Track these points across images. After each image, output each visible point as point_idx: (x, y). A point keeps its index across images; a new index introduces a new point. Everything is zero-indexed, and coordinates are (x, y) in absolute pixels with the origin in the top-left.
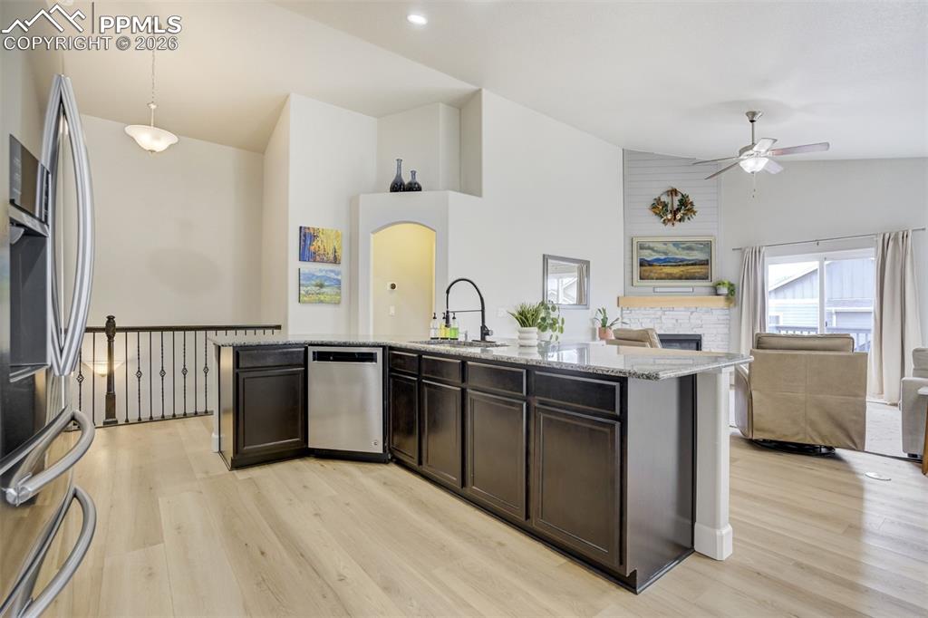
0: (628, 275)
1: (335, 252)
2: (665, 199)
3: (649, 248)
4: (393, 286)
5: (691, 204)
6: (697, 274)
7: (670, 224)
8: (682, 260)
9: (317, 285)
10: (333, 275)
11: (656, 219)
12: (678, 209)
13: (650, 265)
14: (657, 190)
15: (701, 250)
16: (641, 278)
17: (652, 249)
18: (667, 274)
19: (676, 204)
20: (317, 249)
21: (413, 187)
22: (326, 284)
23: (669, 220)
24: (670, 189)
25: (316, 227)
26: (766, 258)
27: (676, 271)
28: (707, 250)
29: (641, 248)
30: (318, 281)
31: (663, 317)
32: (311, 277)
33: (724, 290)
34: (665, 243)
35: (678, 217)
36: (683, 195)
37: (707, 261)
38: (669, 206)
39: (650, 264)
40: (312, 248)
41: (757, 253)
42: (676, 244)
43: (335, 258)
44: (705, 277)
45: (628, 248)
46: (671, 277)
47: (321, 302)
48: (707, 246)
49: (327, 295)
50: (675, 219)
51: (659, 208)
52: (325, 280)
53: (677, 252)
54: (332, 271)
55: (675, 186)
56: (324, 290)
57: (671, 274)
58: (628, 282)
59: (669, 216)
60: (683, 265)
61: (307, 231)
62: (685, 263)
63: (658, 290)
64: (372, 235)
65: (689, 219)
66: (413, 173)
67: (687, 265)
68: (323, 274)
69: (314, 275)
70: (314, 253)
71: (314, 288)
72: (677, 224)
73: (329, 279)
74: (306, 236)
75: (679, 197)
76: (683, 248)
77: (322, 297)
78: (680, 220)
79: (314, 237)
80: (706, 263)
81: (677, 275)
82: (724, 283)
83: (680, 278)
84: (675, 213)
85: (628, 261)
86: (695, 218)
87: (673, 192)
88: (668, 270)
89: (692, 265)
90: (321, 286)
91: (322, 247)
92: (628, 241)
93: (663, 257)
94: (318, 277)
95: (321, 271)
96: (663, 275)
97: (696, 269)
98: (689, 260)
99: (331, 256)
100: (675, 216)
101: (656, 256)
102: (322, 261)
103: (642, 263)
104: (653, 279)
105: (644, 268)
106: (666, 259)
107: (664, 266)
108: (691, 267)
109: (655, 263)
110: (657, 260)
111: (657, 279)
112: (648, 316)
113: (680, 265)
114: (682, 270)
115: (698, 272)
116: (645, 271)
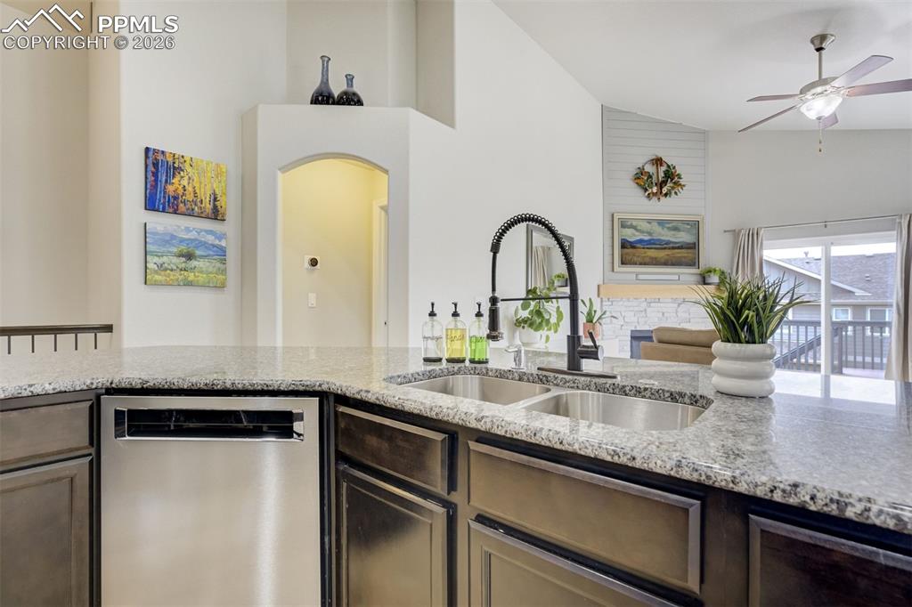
0: (608, 259)
1: (215, 199)
2: (650, 169)
3: (632, 227)
4: (314, 262)
5: (679, 176)
6: (683, 260)
7: (655, 199)
8: (668, 243)
9: (181, 255)
10: (210, 239)
11: (639, 192)
12: (663, 182)
13: (634, 247)
14: (640, 157)
15: (688, 231)
16: (623, 263)
17: (635, 228)
18: (652, 258)
19: (662, 175)
20: (180, 191)
21: (350, 99)
22: (198, 252)
23: (655, 194)
24: (654, 157)
25: (178, 152)
26: (764, 242)
27: (661, 254)
28: (695, 231)
29: (623, 225)
30: (183, 248)
31: (649, 310)
32: (169, 239)
33: (715, 279)
34: (649, 221)
35: (665, 190)
36: (669, 166)
37: (695, 244)
38: (654, 177)
39: (632, 245)
40: (170, 188)
41: (753, 236)
42: (661, 223)
43: (215, 210)
44: (693, 263)
45: (608, 224)
46: (655, 262)
47: (189, 284)
48: (695, 226)
49: (202, 272)
50: (661, 192)
51: (642, 179)
52: (197, 247)
53: (663, 232)
54: (210, 232)
55: (660, 156)
56: (194, 263)
57: (655, 258)
58: (608, 266)
59: (655, 189)
60: (669, 249)
61: (160, 157)
62: (671, 245)
63: (641, 277)
64: (280, 175)
65: (676, 193)
66: (350, 79)
67: (673, 248)
68: (193, 235)
69: (173, 237)
70: (176, 198)
71: (175, 260)
72: (663, 199)
73: (204, 245)
74: (159, 168)
75: (664, 168)
76: (668, 228)
77: (191, 277)
78: (666, 195)
79: (174, 170)
80: (694, 246)
81: (663, 260)
82: (715, 270)
83: (666, 264)
84: (661, 185)
85: (608, 242)
86: (683, 193)
87: (658, 161)
88: (652, 253)
89: (678, 248)
90: (189, 256)
91: (190, 189)
92: (610, 218)
93: (647, 238)
94: (182, 241)
95: (188, 230)
96: (647, 260)
97: (683, 253)
98: (676, 243)
99: (208, 207)
100: (661, 188)
101: (639, 236)
102: (190, 214)
103: (624, 244)
104: (636, 264)
105: (626, 250)
106: (650, 240)
107: (648, 248)
108: (677, 251)
109: (638, 245)
110: (641, 241)
111: (641, 264)
112: (631, 309)
113: (665, 248)
114: (668, 255)
115: (685, 257)
116: (627, 254)
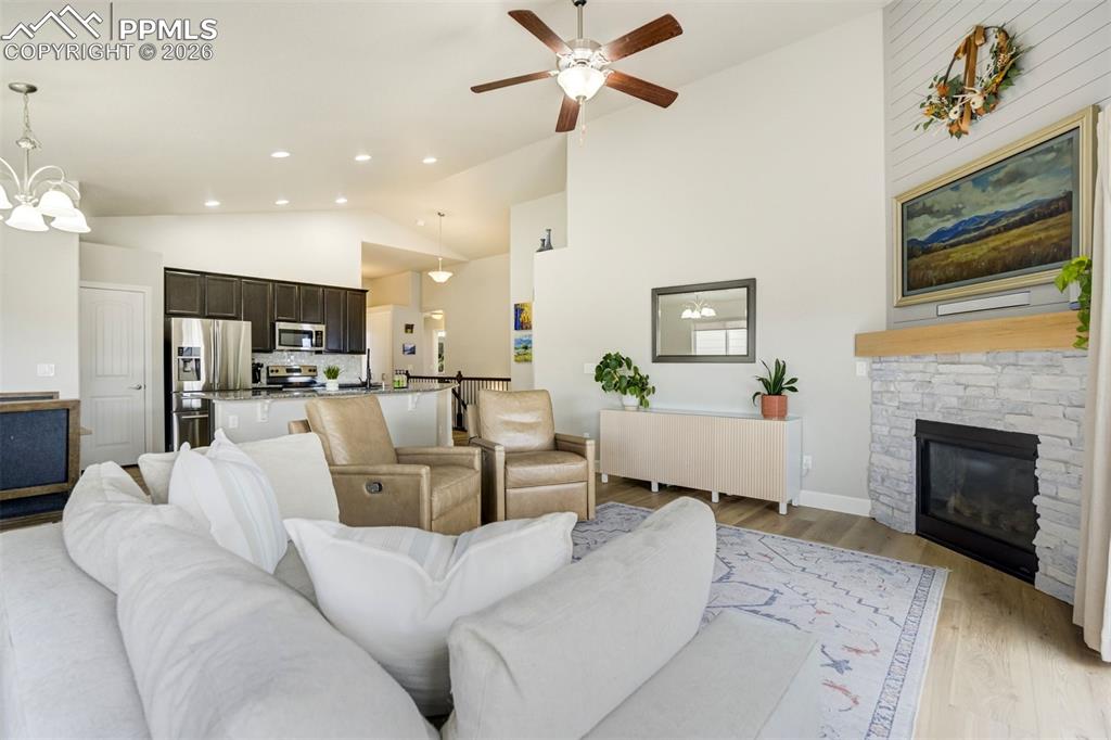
6: (1033, 250)
9: (523, 348)
13: (927, 251)
16: (910, 287)
18: (959, 265)
19: (984, 65)
20: (523, 320)
27: (981, 251)
30: (524, 344)
35: (974, 103)
36: (999, 33)
37: (1069, 197)
39: (925, 248)
44: (1060, 253)
46: (969, 272)
47: (526, 360)
50: (969, 111)
55: (982, 21)
56: (528, 351)
57: (968, 264)
60: (998, 231)
61: (518, 307)
62: (1004, 222)
63: (944, 309)
66: (543, 241)
67: (1008, 228)
68: (528, 338)
69: (522, 340)
72: (986, 121)
74: (518, 311)
81: (985, 265)
83: (992, 270)
87: (978, 37)
88: (962, 254)
89: (1023, 223)
93: (949, 225)
96: (951, 271)
97: (1035, 232)
98: (1016, 212)
100: (969, 104)
103: (913, 251)
104: (931, 285)
105: (916, 261)
106: (956, 227)
107: (952, 246)
108: (1015, 232)
109: (935, 245)
110: (940, 234)
111: (940, 282)
112: (913, 376)
113: (988, 235)
114: (994, 249)
115: (1039, 242)
116: (917, 267)
